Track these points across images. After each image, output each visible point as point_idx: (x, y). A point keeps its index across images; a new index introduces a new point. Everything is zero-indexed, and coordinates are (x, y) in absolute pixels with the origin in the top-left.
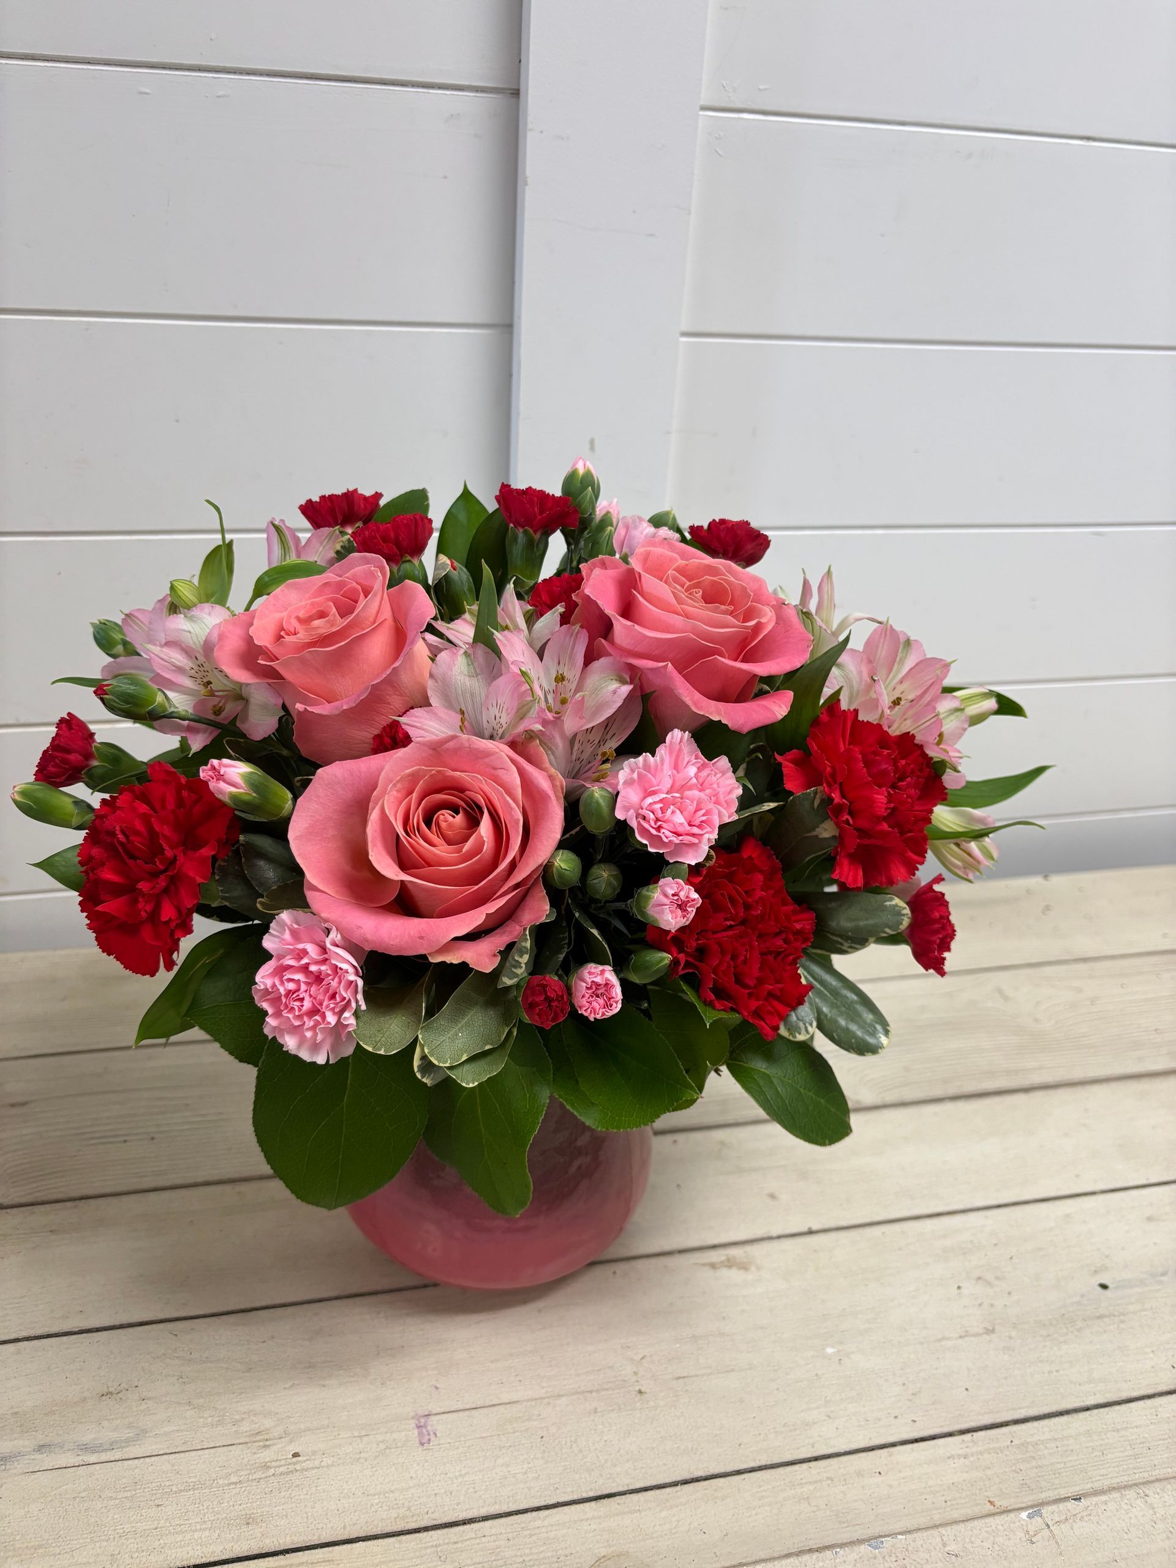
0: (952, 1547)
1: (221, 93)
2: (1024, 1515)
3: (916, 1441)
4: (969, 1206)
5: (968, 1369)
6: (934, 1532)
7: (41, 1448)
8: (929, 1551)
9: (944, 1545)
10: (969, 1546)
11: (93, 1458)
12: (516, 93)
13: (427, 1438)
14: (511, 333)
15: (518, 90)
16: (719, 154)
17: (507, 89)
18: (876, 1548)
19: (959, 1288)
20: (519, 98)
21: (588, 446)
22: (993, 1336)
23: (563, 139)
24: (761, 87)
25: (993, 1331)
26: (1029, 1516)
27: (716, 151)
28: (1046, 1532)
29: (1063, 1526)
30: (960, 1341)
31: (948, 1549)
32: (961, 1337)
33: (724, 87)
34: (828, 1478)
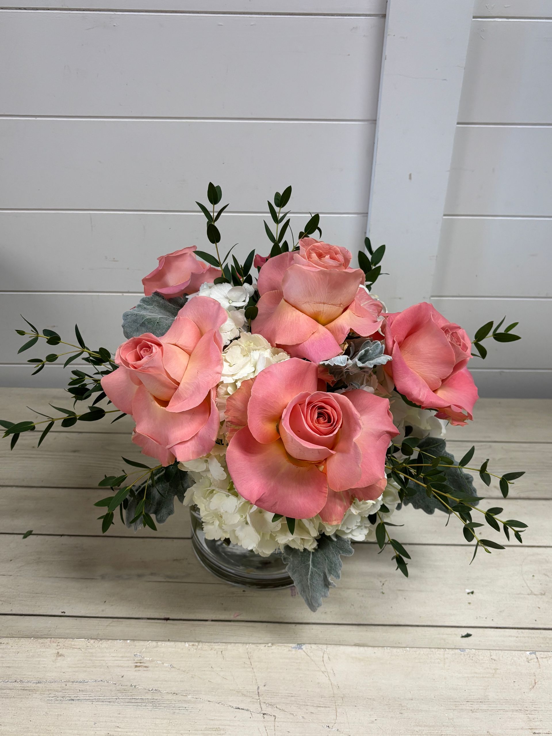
0: (494, 657)
1: (252, 24)
2: (528, 653)
3: (497, 628)
4: (548, 545)
5: (528, 606)
6: (488, 651)
7: (152, 574)
8: (484, 657)
9: (491, 656)
10: (501, 658)
11: (171, 580)
12: (384, 16)
13: (294, 594)
14: (376, 124)
15: (385, 15)
16: (482, 38)
17: (381, 14)
18: (462, 651)
19: (533, 576)
20: (385, 18)
21: (408, 177)
22: (544, 596)
23: (404, 38)
24: (506, 6)
25: (544, 594)
26: (530, 654)
27: (481, 37)
28: (536, 660)
29: (544, 659)
30: (527, 596)
31: (492, 657)
32: (528, 594)
33: (487, 7)
34: (455, 634)
